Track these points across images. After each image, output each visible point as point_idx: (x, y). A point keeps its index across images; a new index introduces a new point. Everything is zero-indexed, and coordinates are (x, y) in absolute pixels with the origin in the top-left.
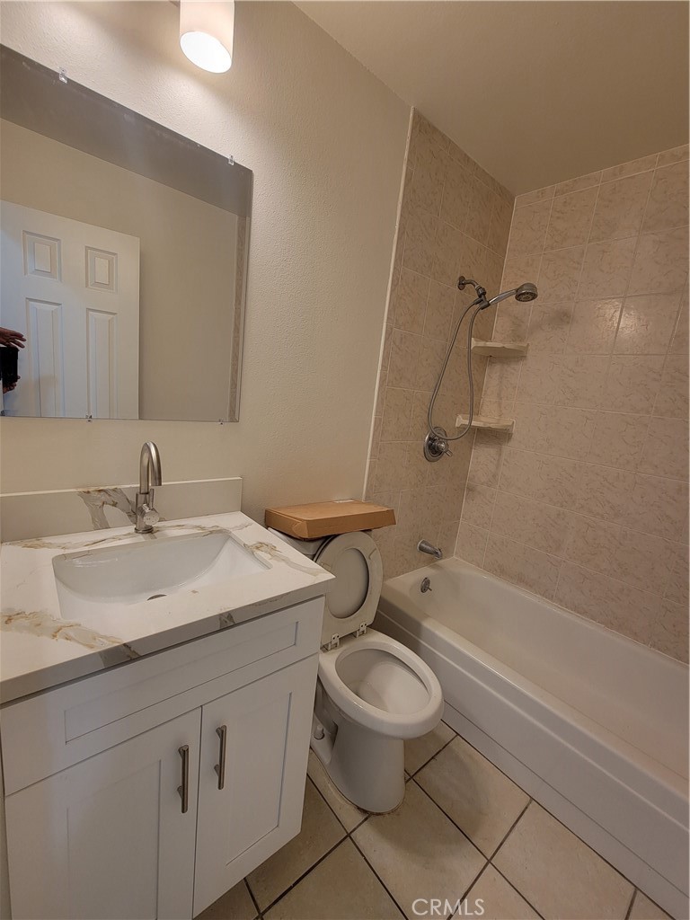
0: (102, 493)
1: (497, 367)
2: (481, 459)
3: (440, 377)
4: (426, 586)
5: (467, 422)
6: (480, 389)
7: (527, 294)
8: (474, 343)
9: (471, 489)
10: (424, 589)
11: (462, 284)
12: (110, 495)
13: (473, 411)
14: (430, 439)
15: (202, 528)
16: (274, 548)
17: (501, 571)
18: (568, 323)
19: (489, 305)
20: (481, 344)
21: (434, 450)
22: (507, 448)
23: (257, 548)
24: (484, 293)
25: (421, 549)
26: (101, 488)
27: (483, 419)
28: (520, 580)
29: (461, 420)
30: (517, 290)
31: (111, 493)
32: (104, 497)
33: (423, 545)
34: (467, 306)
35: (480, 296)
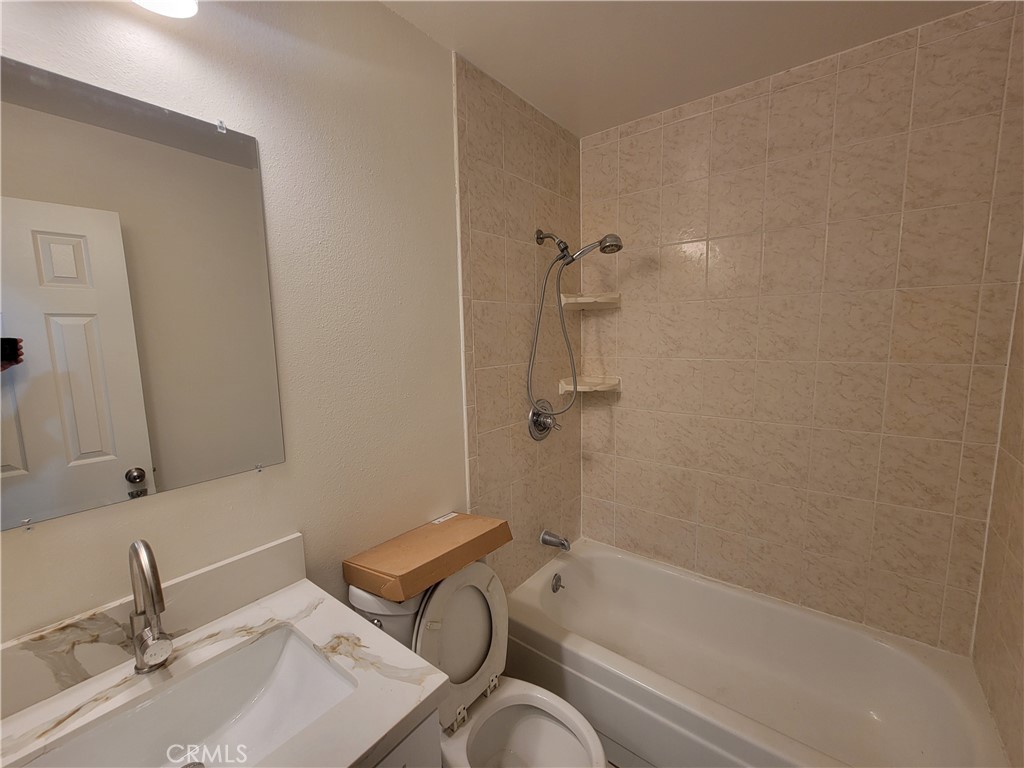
0: (68, 631)
1: (592, 321)
2: (592, 425)
3: (534, 344)
4: (557, 584)
5: (571, 388)
6: (579, 347)
7: (610, 246)
8: (564, 300)
9: (587, 459)
10: (555, 589)
11: (541, 238)
12: (82, 629)
13: (575, 374)
14: (534, 414)
15: (247, 630)
16: (356, 642)
17: (634, 546)
18: (657, 269)
19: (574, 260)
20: (572, 300)
21: (539, 426)
22: (619, 408)
23: (334, 649)
24: (566, 248)
25: (545, 542)
26: (68, 622)
27: (587, 380)
28: (656, 552)
29: (565, 387)
30: (601, 242)
31: (86, 625)
32: (71, 635)
33: (547, 537)
34: (551, 262)
35: (562, 251)
